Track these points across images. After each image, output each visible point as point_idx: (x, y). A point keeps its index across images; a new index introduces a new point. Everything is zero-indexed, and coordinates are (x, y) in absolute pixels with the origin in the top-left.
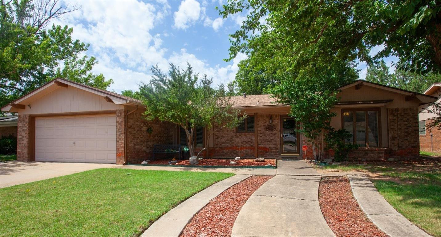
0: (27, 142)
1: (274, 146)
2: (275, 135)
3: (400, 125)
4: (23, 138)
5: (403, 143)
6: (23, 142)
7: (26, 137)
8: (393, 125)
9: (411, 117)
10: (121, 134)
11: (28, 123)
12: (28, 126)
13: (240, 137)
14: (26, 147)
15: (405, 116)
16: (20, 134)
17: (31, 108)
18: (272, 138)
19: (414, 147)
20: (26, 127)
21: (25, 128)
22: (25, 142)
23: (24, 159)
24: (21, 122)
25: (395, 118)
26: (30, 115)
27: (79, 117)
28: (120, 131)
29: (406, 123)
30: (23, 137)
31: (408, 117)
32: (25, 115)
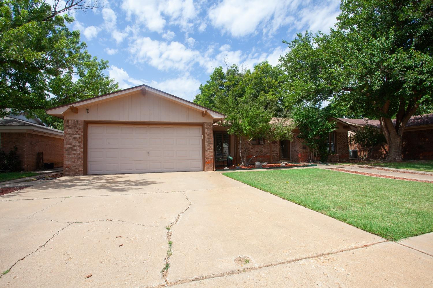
0: (81, 152)
1: (276, 154)
2: (276, 147)
3: (341, 141)
4: (75, 148)
5: (343, 152)
6: (74, 152)
7: (79, 146)
8: (339, 142)
9: (346, 137)
10: (210, 144)
11: (83, 130)
12: (82, 134)
13: (254, 148)
14: (79, 158)
15: (343, 136)
16: (69, 142)
17: (88, 112)
18: (274, 149)
19: (347, 154)
20: (79, 134)
21: (78, 136)
22: (78, 152)
23: (77, 172)
24: (70, 128)
25: (339, 137)
26: (84, 121)
27: (155, 126)
28: (209, 142)
29: (344, 140)
30: (74, 146)
31: (345, 137)
32: (77, 121)
